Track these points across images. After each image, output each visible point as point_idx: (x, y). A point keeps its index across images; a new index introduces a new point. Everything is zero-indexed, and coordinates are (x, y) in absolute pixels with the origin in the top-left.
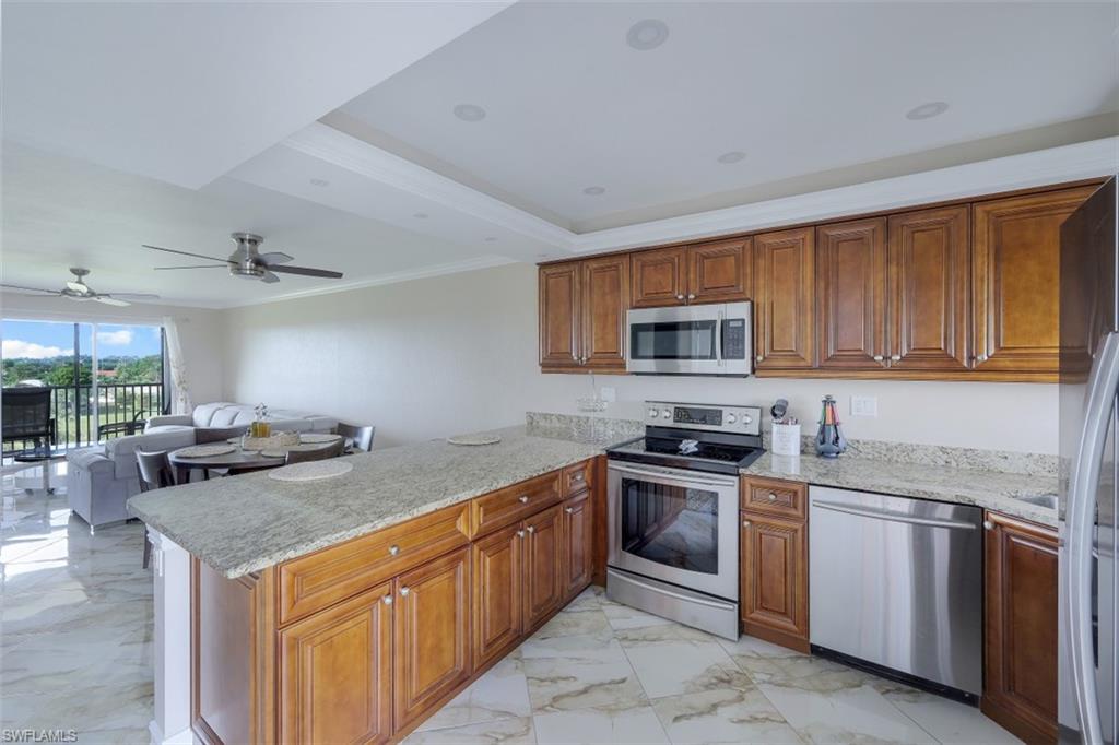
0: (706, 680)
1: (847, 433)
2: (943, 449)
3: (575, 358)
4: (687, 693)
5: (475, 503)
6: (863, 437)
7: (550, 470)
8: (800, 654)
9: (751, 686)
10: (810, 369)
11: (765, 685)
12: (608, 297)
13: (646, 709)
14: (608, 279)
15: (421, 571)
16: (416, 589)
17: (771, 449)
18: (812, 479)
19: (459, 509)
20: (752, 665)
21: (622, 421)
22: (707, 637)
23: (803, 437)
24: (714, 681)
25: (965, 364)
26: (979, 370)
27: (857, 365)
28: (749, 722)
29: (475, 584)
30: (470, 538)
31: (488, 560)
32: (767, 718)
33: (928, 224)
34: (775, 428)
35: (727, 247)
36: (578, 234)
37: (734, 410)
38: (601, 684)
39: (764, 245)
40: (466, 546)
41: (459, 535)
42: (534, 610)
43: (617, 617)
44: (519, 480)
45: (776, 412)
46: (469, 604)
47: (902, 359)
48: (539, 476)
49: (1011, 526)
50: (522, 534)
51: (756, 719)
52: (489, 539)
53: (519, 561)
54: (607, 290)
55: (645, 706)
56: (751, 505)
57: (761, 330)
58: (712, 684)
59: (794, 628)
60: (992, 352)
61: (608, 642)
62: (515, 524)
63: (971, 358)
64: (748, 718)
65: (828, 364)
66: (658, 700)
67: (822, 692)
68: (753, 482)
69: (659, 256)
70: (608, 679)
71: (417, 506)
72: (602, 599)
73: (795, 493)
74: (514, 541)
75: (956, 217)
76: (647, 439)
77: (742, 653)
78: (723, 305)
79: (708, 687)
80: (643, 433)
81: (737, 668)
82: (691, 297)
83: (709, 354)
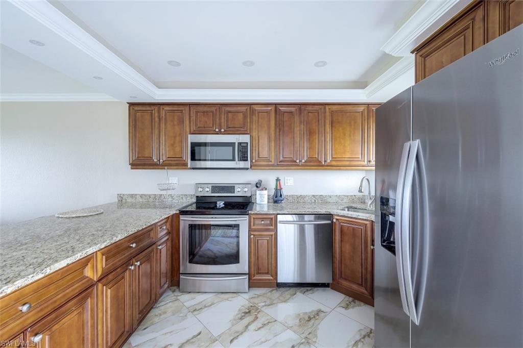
0: (239, 316)
1: (285, 192)
2: (313, 196)
3: (155, 160)
4: (233, 326)
5: (99, 254)
6: (289, 194)
7: (149, 225)
8: (272, 289)
9: (258, 311)
10: (273, 166)
11: (265, 307)
12: (176, 127)
13: (215, 343)
14: (176, 118)
15: (53, 316)
16: (48, 332)
17: (256, 202)
18: (279, 212)
19: (86, 261)
20: (256, 301)
21: (182, 195)
22: (235, 295)
23: (268, 196)
24: (243, 314)
25: (323, 163)
26: (327, 166)
27: (291, 164)
28: (263, 327)
29: (100, 311)
30: (95, 280)
31: (109, 290)
32: (269, 322)
33: (313, 110)
34: (258, 192)
35: (239, 109)
36: (159, 88)
37: (240, 186)
38: (188, 341)
39: (255, 110)
40: (92, 286)
41: (86, 280)
42: (139, 314)
43: (187, 300)
44: (131, 233)
45: (258, 185)
46: (94, 327)
47: (305, 162)
48: (143, 229)
49: (341, 220)
50: (133, 268)
51: (265, 324)
52: (110, 277)
53: (130, 286)
54: (176, 123)
55: (214, 342)
56: (254, 228)
57: (254, 148)
58: (243, 316)
59: (271, 278)
60: (330, 159)
61: (186, 316)
62: (127, 263)
63: (325, 161)
64: (262, 326)
65: (280, 163)
66: (220, 336)
67: (285, 302)
68: (255, 216)
69: (206, 109)
70: (191, 336)
71: (49, 266)
72: (177, 293)
73: (272, 219)
74: (127, 274)
75: (321, 109)
76: (197, 203)
77: (251, 297)
78: (238, 136)
79: (241, 319)
80: (194, 200)
81: (251, 305)
82: (223, 130)
83: (232, 159)
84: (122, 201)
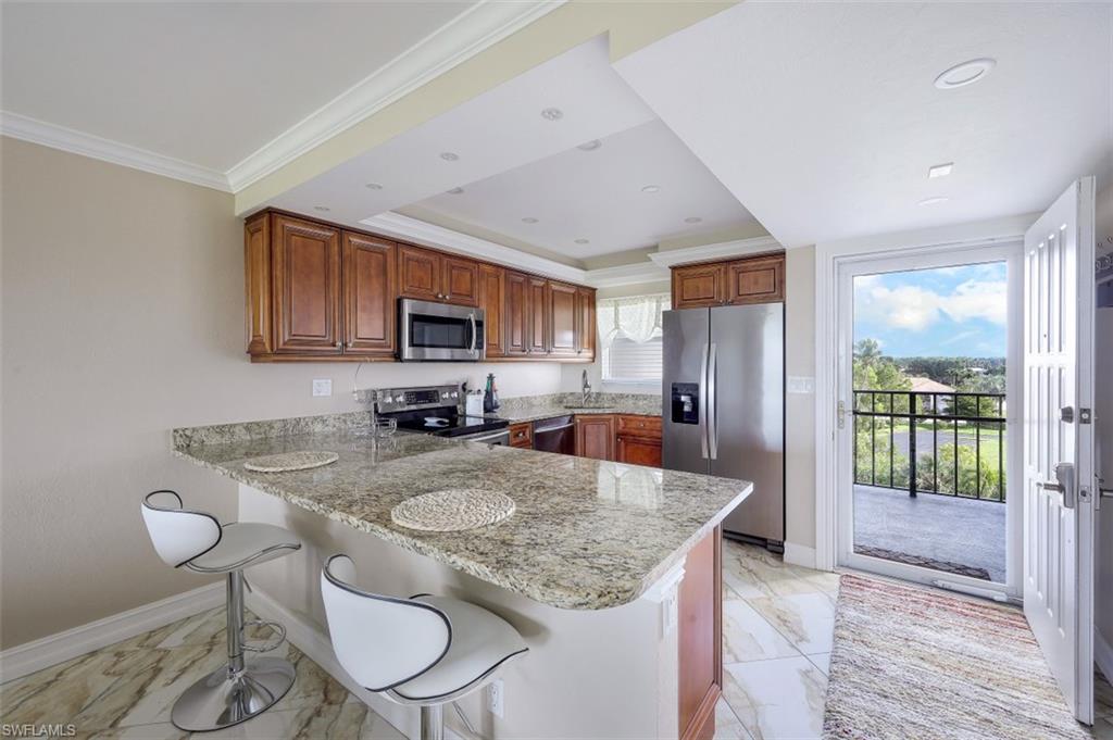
3: (340, 344)
10: (503, 356)
12: (375, 280)
14: (374, 262)
27: (520, 354)
37: (446, 389)
39: (484, 271)
54: (373, 272)
68: (513, 428)
69: (421, 255)
82: (448, 297)
84: (188, 446)
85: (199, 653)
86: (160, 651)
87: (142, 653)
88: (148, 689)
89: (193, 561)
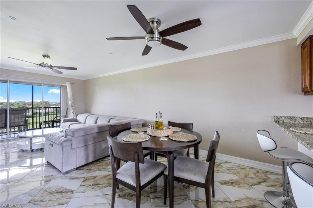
84: (279, 121)
85: (278, 185)
86: (267, 177)
87: (263, 175)
88: (261, 184)
89: (269, 151)
